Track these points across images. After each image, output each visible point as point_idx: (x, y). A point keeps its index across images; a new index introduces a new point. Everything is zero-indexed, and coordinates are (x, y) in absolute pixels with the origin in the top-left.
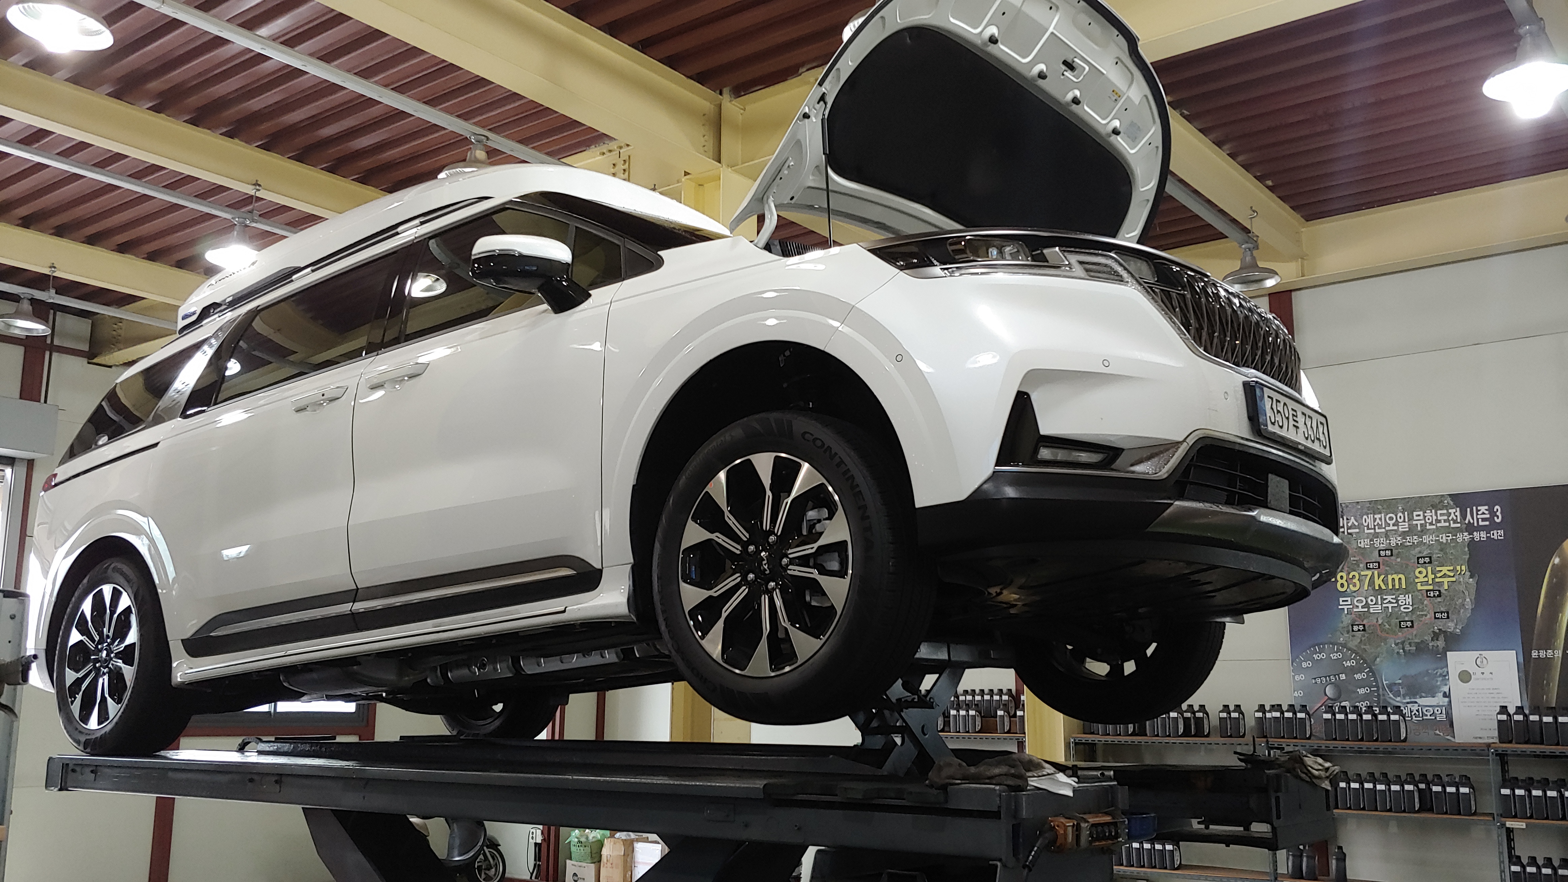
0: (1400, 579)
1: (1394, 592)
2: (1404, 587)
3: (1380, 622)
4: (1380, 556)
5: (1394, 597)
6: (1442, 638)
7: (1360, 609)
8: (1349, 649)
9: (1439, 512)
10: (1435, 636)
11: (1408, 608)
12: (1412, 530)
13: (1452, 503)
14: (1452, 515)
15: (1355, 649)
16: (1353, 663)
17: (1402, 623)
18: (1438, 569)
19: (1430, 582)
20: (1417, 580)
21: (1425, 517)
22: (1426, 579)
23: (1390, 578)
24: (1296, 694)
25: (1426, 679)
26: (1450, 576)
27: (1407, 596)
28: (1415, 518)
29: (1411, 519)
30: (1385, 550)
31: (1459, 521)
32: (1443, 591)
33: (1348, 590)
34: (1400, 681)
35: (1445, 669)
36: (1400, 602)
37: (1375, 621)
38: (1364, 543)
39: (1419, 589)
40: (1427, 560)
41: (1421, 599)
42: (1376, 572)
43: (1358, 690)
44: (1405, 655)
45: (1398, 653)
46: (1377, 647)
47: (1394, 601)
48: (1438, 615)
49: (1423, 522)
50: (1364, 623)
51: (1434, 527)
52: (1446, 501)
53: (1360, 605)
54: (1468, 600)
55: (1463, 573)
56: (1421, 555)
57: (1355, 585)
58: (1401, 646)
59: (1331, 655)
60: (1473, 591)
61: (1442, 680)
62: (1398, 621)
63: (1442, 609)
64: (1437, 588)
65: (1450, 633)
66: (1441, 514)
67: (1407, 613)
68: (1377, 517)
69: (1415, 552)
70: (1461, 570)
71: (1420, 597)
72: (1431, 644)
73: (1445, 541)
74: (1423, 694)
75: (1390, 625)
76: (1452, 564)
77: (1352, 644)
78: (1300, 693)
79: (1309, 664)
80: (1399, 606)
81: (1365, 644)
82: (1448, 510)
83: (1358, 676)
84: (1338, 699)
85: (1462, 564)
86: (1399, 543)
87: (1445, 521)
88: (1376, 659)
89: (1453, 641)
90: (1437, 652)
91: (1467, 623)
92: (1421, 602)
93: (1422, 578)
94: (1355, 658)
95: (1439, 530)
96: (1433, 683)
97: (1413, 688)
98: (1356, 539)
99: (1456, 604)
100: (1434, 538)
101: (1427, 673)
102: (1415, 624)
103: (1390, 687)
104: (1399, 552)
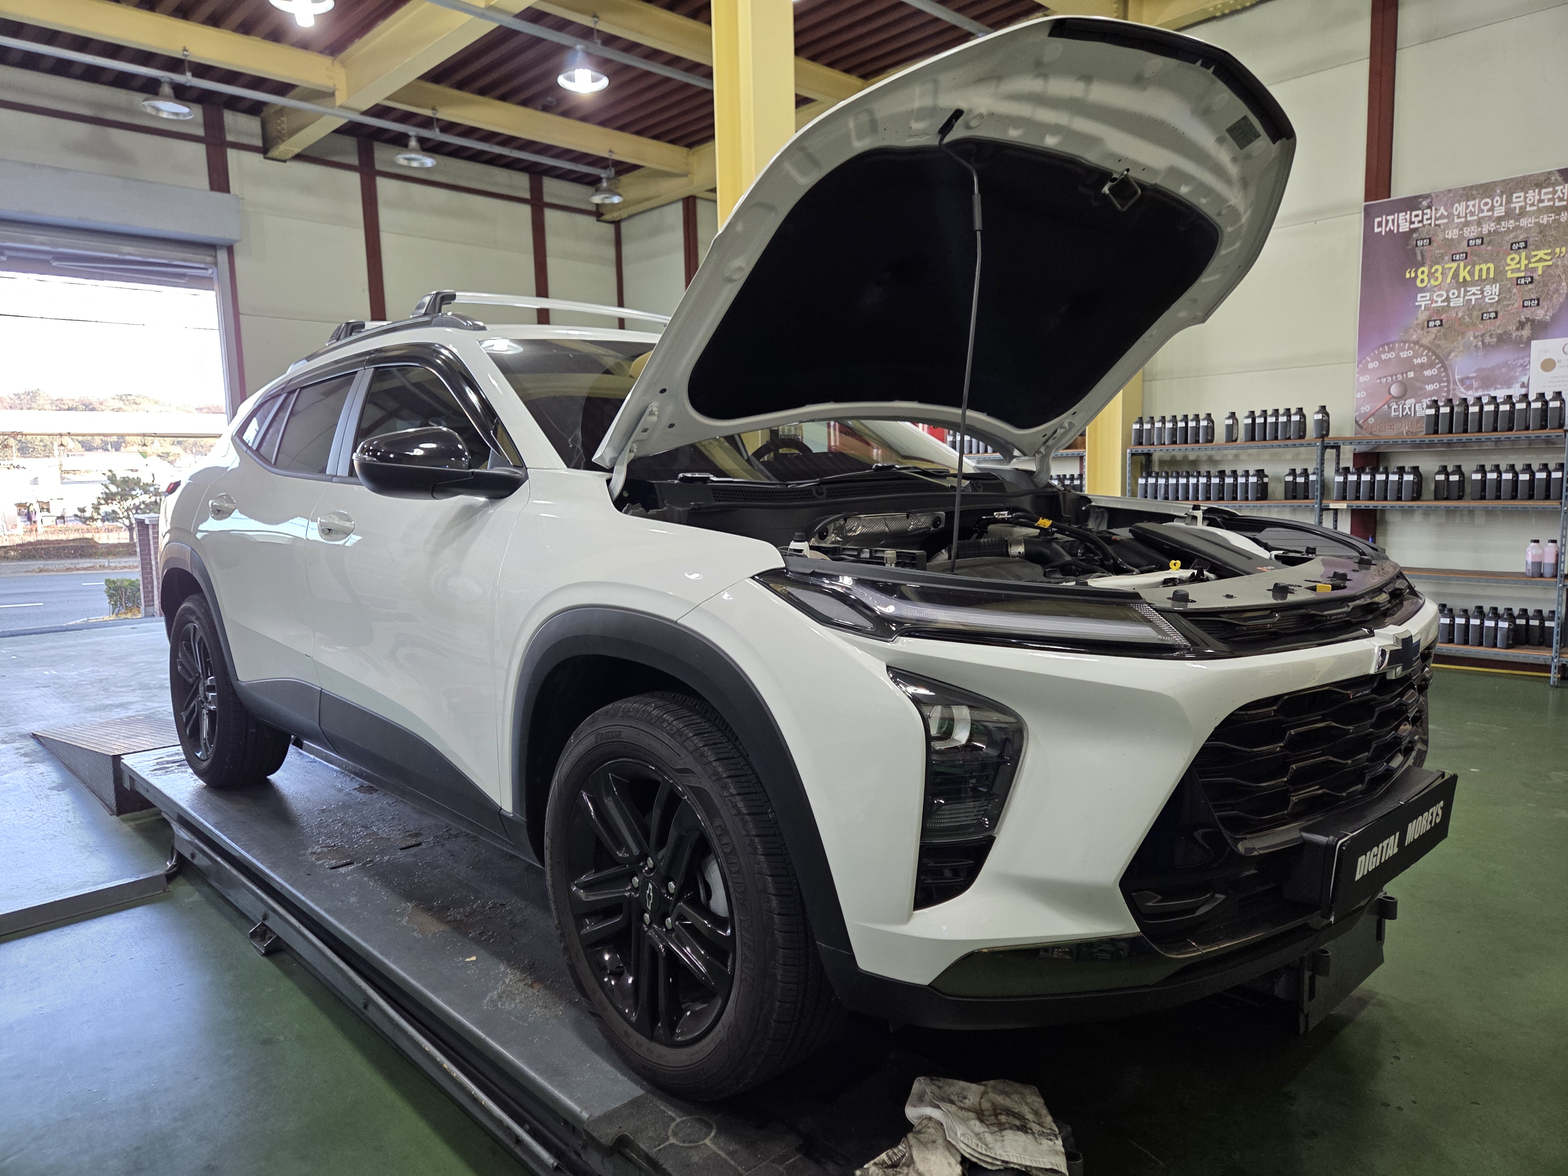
0: (1488, 269)
1: (1479, 282)
2: (1492, 275)
3: (1460, 315)
4: (1468, 245)
5: (1479, 288)
6: (1528, 327)
7: (1439, 304)
8: (1421, 346)
9: (1543, 191)
10: (1521, 325)
11: (1494, 299)
12: (1509, 214)
13: (1560, 179)
14: (1559, 193)
15: (1429, 345)
16: (1424, 360)
17: (1485, 315)
18: (1533, 253)
19: (1523, 268)
20: (1507, 268)
21: (1526, 198)
22: (1518, 266)
23: (1477, 268)
24: (1359, 395)
25: (1504, 370)
26: (1546, 260)
27: (1494, 286)
28: (1514, 200)
29: (1509, 201)
30: (1475, 239)
32: (1536, 277)
33: (1429, 285)
34: (1474, 375)
35: (1527, 359)
36: (1485, 294)
37: (1454, 315)
38: (1452, 234)
39: (1508, 277)
40: (1522, 245)
41: (1510, 288)
42: (1462, 264)
43: (1427, 387)
44: (1483, 348)
45: (1476, 346)
46: (1453, 342)
47: (1479, 292)
48: (1527, 303)
49: (1523, 204)
50: (1442, 317)
51: (1535, 208)
52: (1553, 178)
53: (1440, 300)
55: (1562, 255)
56: (1516, 240)
57: (1437, 279)
58: (1480, 339)
59: (1401, 354)
61: (1523, 370)
62: (1480, 313)
63: (1533, 297)
64: (1529, 274)
65: (1539, 321)
66: (1546, 194)
67: (1492, 304)
68: (1471, 203)
69: (1510, 238)
70: (1561, 252)
71: (1509, 286)
72: (1514, 335)
73: (1545, 222)
74: (1498, 386)
75: (1471, 318)
76: (1550, 247)
77: (1425, 341)
78: (1363, 394)
79: (1376, 364)
80: (1484, 297)
81: (1440, 340)
82: (1554, 188)
83: (1428, 373)
84: (1402, 397)
85: (1562, 246)
86: (1492, 230)
87: (1549, 200)
88: (1449, 354)
89: (1540, 329)
90: (1521, 342)
91: (1560, 309)
92: (1509, 291)
93: (1513, 266)
94: (1425, 355)
95: (1540, 211)
96: (1512, 373)
97: (1487, 381)
98: (1444, 231)
99: (1549, 290)
100: (1533, 220)
101: (1506, 364)
102: (1500, 315)
103: (1462, 381)
104: (1491, 240)
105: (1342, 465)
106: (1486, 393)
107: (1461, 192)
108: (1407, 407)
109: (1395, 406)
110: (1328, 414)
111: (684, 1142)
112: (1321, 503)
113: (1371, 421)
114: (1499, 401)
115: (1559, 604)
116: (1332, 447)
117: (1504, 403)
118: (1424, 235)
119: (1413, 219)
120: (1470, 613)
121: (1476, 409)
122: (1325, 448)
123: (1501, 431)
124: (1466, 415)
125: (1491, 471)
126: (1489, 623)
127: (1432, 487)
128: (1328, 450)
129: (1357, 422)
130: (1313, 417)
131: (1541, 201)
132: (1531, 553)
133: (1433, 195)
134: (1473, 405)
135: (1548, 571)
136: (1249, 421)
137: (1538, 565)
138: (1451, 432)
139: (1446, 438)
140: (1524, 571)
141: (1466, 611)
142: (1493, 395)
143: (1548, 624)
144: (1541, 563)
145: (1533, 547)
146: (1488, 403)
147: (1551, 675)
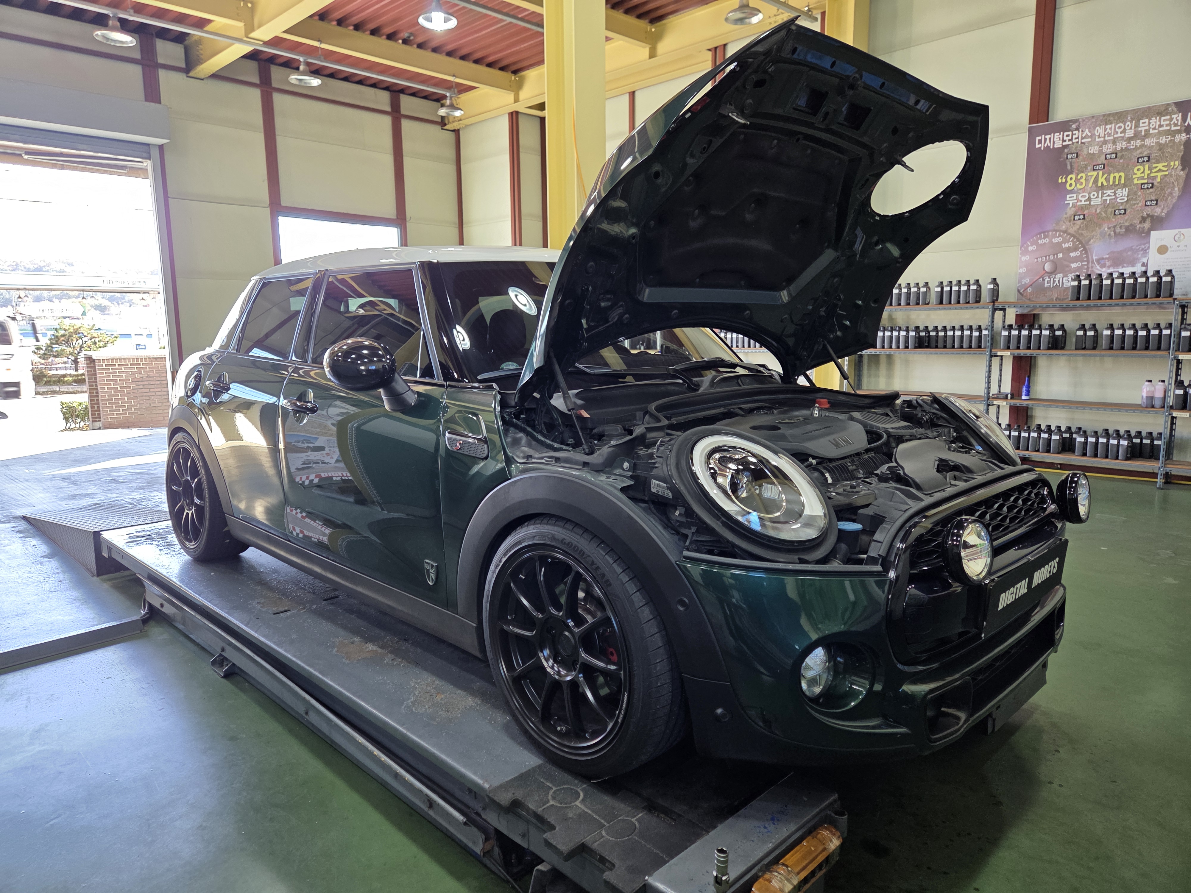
0: (1120, 177)
1: (1113, 187)
2: (1123, 182)
3: (1098, 211)
4: (1106, 159)
5: (1113, 191)
6: (1148, 221)
7: (1083, 203)
8: (1069, 234)
9: (1163, 118)
10: (1143, 220)
11: (1123, 199)
12: (1136, 136)
13: (1175, 109)
14: (1175, 120)
15: (1075, 233)
16: (1070, 244)
17: (1117, 211)
18: (1154, 165)
19: (1146, 177)
20: (1134, 176)
21: (1149, 123)
22: (1142, 175)
23: (1112, 176)
24: (1021, 271)
25: (1129, 253)
26: (1163, 171)
27: (1124, 189)
28: (1141, 125)
29: (1137, 126)
30: (1111, 154)
31: (1179, 124)
32: (1155, 183)
33: (1075, 189)
34: (1108, 256)
35: (1147, 245)
36: (1117, 195)
37: (1094, 211)
38: (1095, 150)
39: (1135, 183)
40: (1146, 159)
42: (1101, 173)
43: (1071, 265)
44: (1115, 236)
45: (1110, 235)
46: (1092, 231)
47: (1113, 194)
48: (1148, 203)
49: (1147, 128)
50: (1085, 213)
51: (1156, 131)
52: (1170, 109)
53: (1083, 199)
54: (1176, 189)
55: (1176, 167)
56: (1141, 155)
57: (1082, 184)
58: (1113, 229)
59: (1053, 240)
60: (1182, 182)
61: (1143, 253)
62: (1113, 210)
63: (1153, 198)
64: (1150, 181)
65: (1157, 216)
66: (1164, 120)
67: (1122, 203)
68: (1108, 127)
69: (1137, 154)
70: (1174, 165)
71: (1135, 190)
72: (1138, 226)
73: (1163, 142)
74: (1125, 265)
75: (1106, 214)
76: (1167, 161)
77: (1071, 231)
78: (1024, 270)
79: (1034, 248)
80: (1116, 198)
81: (1083, 230)
82: (1171, 116)
83: (1072, 255)
84: (1054, 272)
85: (1176, 160)
86: (1124, 147)
87: (1167, 125)
88: (1090, 240)
89: (1158, 223)
90: (1143, 232)
91: (1173, 208)
92: (1135, 193)
93: (1139, 174)
94: (1072, 241)
95: (1160, 134)
96: (1135, 256)
97: (1117, 260)
98: (1087, 147)
99: (1165, 193)
100: (1155, 140)
101: (1131, 249)
102: (1128, 212)
103: (1098, 261)
104: (1123, 155)
105: (1008, 323)
106: (1116, 270)
107: (1101, 118)
108: (1057, 280)
109: (1047, 279)
110: (998, 285)
111: (561, 803)
112: (991, 351)
113: (1029, 290)
114: (1125, 276)
115: (1165, 428)
116: (1000, 310)
117: (1129, 277)
118: (1073, 150)
119: (1065, 138)
120: (1099, 434)
121: (1108, 282)
122: (994, 310)
123: (1126, 299)
124: (1101, 286)
125: (1118, 329)
126: (1114, 442)
127: (1074, 340)
128: (997, 312)
129: (1019, 291)
130: (987, 287)
131: (1161, 126)
132: (1145, 390)
133: (1080, 120)
134: (1107, 279)
135: (1157, 403)
136: (939, 289)
137: (1151, 399)
138: (1089, 299)
139: (1086, 303)
140: (1140, 403)
141: (1096, 432)
142: (1121, 271)
143: (1156, 442)
144: (1152, 398)
145: (1147, 386)
146: (1118, 278)
147: (1158, 480)
